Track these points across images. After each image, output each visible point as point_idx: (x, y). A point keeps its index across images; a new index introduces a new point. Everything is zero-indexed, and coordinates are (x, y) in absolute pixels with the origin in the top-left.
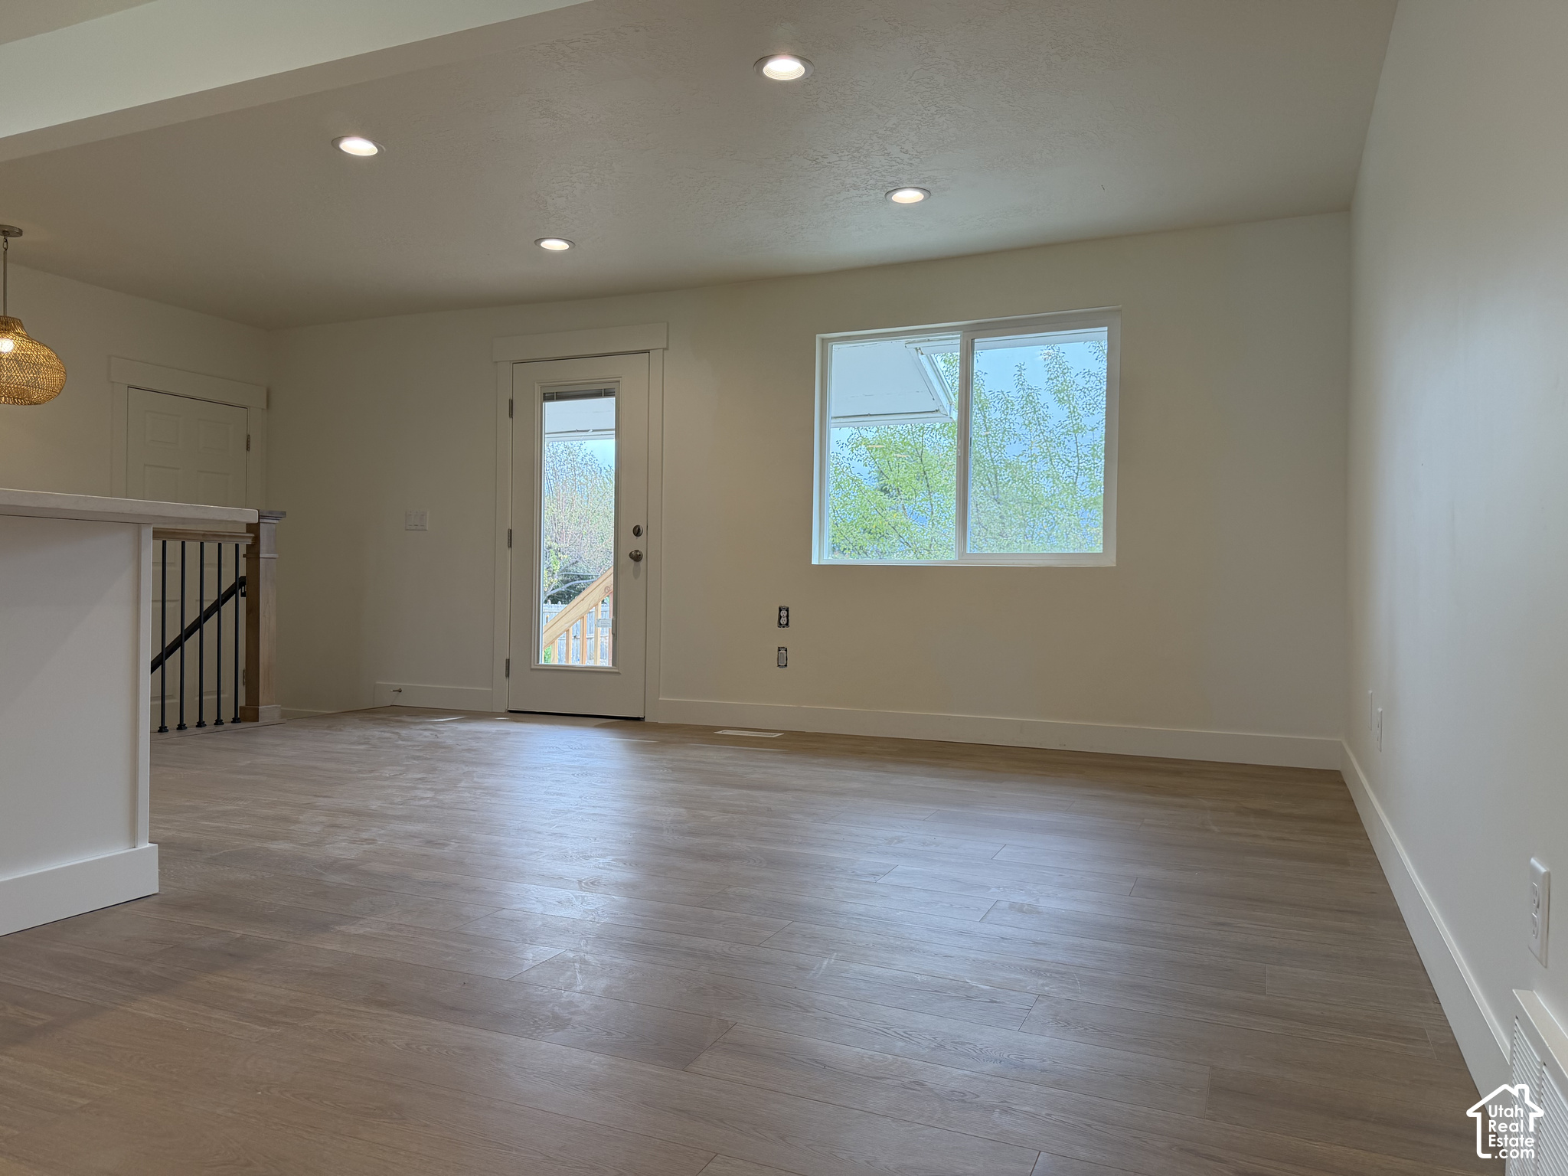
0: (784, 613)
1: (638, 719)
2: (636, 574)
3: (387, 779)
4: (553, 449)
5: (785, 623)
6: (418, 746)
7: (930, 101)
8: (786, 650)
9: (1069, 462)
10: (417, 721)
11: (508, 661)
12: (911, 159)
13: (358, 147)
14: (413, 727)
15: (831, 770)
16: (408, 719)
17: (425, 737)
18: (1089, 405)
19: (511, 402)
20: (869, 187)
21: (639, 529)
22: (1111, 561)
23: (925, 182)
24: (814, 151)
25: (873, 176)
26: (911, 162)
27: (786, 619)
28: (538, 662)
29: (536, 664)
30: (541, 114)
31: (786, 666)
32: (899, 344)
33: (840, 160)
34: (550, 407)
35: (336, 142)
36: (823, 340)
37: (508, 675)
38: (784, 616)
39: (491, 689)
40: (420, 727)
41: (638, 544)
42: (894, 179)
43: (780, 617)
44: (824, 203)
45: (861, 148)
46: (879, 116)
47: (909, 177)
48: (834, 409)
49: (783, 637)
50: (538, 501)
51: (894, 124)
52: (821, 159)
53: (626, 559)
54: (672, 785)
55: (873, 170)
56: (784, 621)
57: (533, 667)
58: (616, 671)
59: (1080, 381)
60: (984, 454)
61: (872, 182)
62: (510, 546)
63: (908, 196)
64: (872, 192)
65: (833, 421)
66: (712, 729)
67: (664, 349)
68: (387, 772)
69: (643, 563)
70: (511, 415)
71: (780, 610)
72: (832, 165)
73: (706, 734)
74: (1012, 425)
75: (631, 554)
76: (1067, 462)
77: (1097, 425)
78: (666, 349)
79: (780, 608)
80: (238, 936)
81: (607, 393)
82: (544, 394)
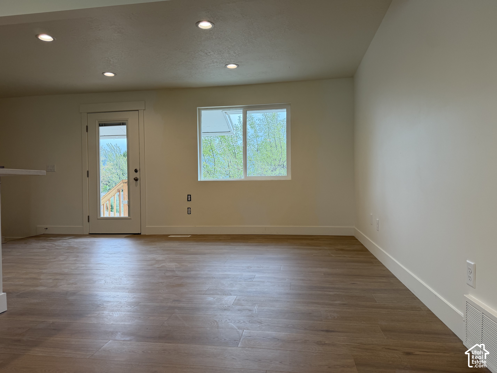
0: (189, 197)
1: (139, 234)
2: (136, 186)
3: (63, 261)
4: (103, 142)
5: (190, 200)
6: (65, 248)
7: (247, 39)
8: (190, 209)
9: (255, 146)
10: (58, 239)
11: (89, 217)
12: (236, 55)
13: (46, 38)
14: (57, 241)
15: (215, 246)
16: (54, 239)
17: (65, 245)
18: (260, 129)
19: (87, 127)
20: (221, 63)
21: (137, 170)
22: (289, 178)
23: (238, 62)
24: (207, 51)
25: (223, 60)
26: (236, 56)
27: (190, 198)
28: (100, 216)
29: (99, 217)
30: (118, 32)
31: (190, 213)
32: (220, 111)
33: (214, 54)
34: (101, 128)
35: (37, 36)
36: (199, 109)
37: (89, 221)
38: (189, 198)
39: (83, 227)
40: (61, 241)
41: (137, 175)
42: (229, 61)
43: (188, 198)
44: (205, 66)
45: (222, 51)
46: (230, 42)
47: (234, 61)
48: (203, 131)
49: (189, 204)
50: (98, 160)
51: (234, 45)
52: (208, 53)
53: (132, 180)
54: (167, 255)
55: (223, 58)
56: (189, 199)
57: (98, 218)
58: (130, 218)
59: (258, 122)
60: (231, 143)
61: (222, 61)
62: (88, 176)
63: (232, 66)
64: (221, 64)
65: (203, 134)
66: (166, 236)
67: (144, 110)
68: (61, 258)
69: (138, 181)
70: (87, 131)
71: (188, 196)
72: (211, 55)
73: (165, 238)
74: (239, 135)
75: (134, 179)
76: (254, 146)
77: (263, 135)
78: (145, 110)
79: (188, 195)
80: (51, 322)
81: (123, 124)
82: (99, 124)
